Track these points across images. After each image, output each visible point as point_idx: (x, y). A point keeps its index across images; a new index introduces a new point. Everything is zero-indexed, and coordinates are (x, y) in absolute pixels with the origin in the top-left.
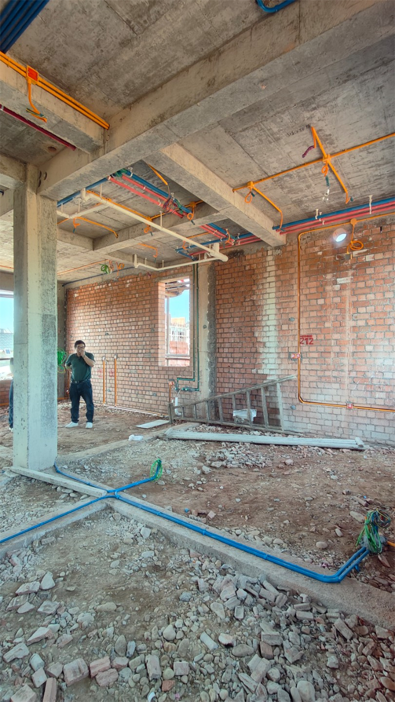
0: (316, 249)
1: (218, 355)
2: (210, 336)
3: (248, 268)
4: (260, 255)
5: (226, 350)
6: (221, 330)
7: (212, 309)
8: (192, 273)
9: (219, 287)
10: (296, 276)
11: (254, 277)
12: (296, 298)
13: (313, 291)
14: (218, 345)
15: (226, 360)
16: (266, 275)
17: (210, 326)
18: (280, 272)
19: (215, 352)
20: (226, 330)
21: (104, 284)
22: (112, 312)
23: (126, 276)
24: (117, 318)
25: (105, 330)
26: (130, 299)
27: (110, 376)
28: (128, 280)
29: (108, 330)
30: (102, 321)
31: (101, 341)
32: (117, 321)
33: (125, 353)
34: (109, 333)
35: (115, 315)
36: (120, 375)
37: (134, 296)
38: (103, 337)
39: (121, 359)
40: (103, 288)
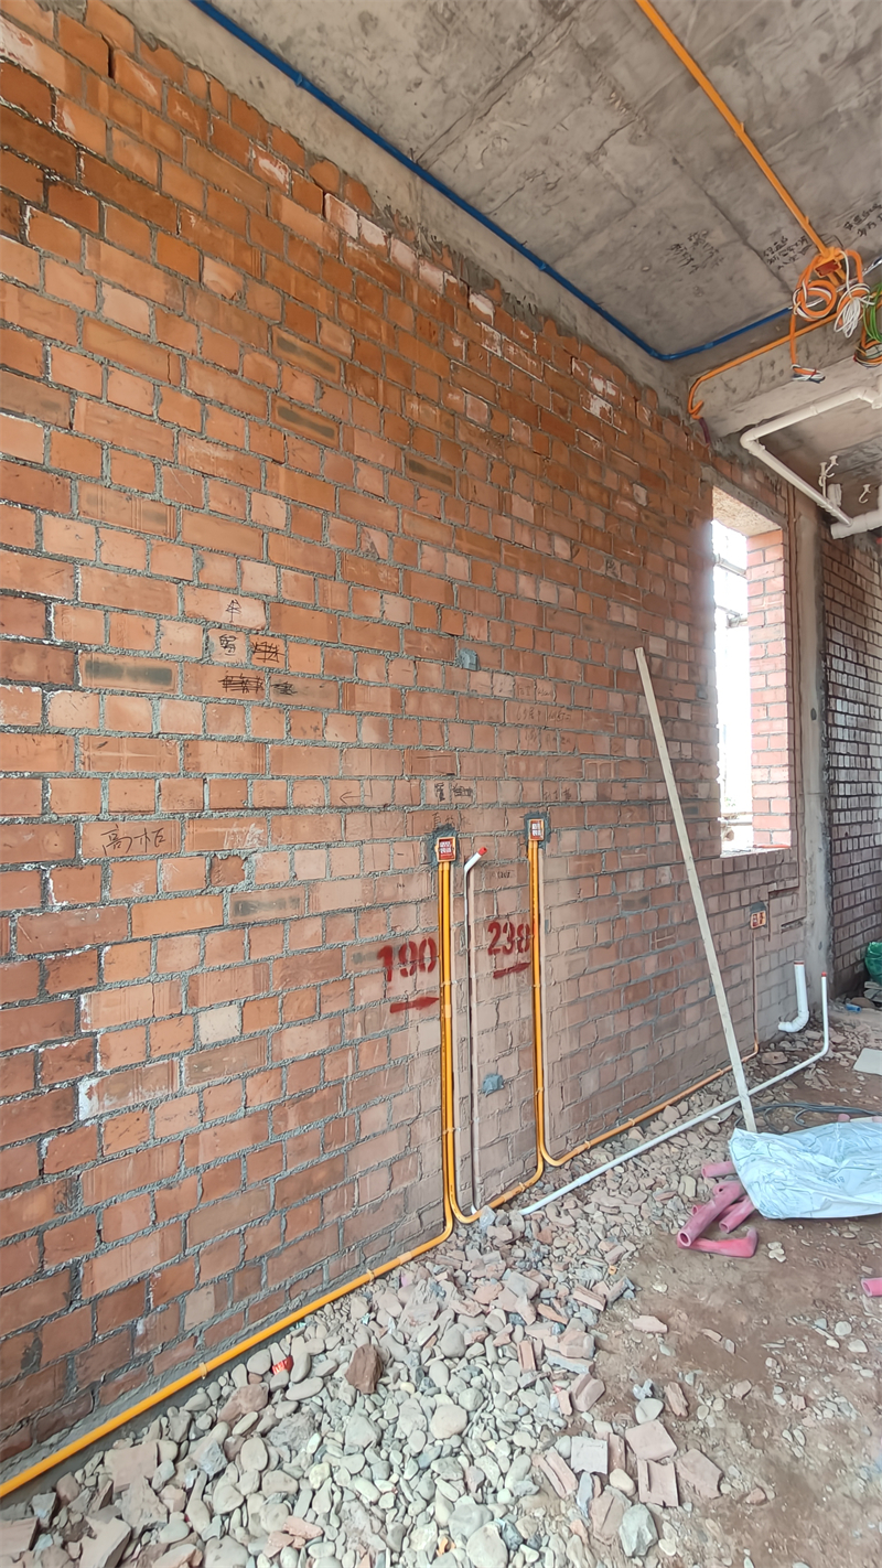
1: (832, 804)
2: (822, 744)
3: (858, 581)
6: (834, 733)
8: (786, 522)
9: (827, 605)
14: (832, 776)
15: (842, 818)
17: (821, 716)
19: (828, 794)
20: (840, 733)
21: (435, 263)
22: (503, 507)
23: (587, 343)
24: (540, 566)
25: (452, 624)
26: (609, 491)
27: (498, 975)
28: (596, 373)
29: (474, 633)
30: (423, 540)
31: (412, 704)
32: (537, 590)
33: (592, 804)
34: (486, 655)
35: (525, 539)
36: (567, 940)
37: (627, 488)
38: (434, 672)
39: (569, 838)
40: (428, 288)
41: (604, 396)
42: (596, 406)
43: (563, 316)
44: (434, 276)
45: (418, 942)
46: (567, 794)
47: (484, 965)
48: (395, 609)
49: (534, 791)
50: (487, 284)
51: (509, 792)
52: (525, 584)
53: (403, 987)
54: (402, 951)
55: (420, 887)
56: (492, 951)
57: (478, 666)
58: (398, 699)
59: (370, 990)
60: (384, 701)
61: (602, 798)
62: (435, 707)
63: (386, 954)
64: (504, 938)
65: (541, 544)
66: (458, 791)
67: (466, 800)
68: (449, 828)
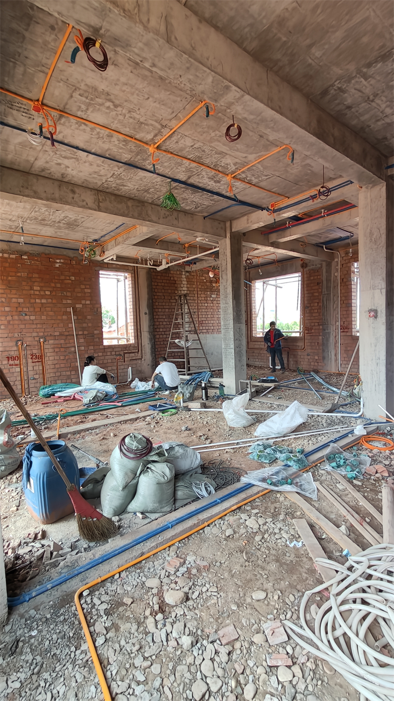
0: (204, 278)
1: (156, 333)
2: (150, 320)
3: (172, 279)
4: (178, 273)
5: (161, 330)
6: (157, 317)
7: (151, 301)
8: (133, 272)
9: (154, 287)
10: (196, 289)
11: (176, 285)
12: (196, 302)
13: (203, 299)
14: (155, 327)
15: (161, 336)
16: (182, 286)
17: (150, 314)
18: (188, 286)
19: (154, 331)
20: (160, 317)
21: (13, 254)
22: (31, 289)
23: (54, 254)
24: (42, 297)
25: (20, 309)
26: (62, 280)
27: (33, 362)
28: (58, 259)
29: (25, 310)
30: (12, 298)
31: (11, 322)
32: (41, 301)
33: (58, 336)
34: (27, 313)
35: (38, 293)
36: (51, 358)
37: (68, 278)
38: (16, 317)
39: (51, 342)
40: (13, 258)
41: (60, 263)
42: (57, 265)
43: (47, 252)
44: (13, 256)
45: (15, 356)
46: (51, 334)
47: (30, 361)
48: (7, 309)
49: (41, 334)
50: (25, 253)
51: (35, 334)
52: (37, 301)
53: (11, 362)
54: (11, 357)
55: (15, 348)
56: (31, 358)
57: (26, 315)
58: (9, 322)
59: (5, 362)
60: (6, 322)
61: (61, 335)
62: (17, 322)
63: (8, 357)
64: (34, 357)
65: (42, 293)
66: (22, 335)
67: (24, 336)
68: (20, 340)
